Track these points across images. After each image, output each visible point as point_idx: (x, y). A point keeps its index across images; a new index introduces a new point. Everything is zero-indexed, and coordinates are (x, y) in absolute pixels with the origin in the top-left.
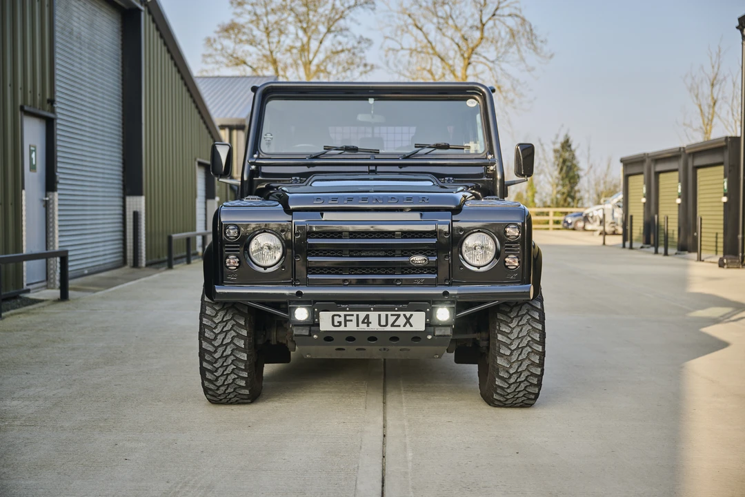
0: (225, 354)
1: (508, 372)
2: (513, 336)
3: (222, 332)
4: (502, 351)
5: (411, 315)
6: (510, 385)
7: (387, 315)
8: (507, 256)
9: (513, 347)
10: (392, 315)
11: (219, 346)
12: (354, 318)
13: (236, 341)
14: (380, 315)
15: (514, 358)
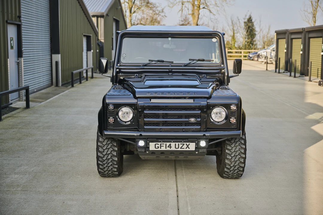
0: (108, 158)
1: (230, 166)
2: (233, 151)
3: (106, 148)
4: (227, 157)
5: (189, 144)
6: (231, 171)
7: (179, 144)
8: (231, 118)
9: (233, 155)
10: (181, 144)
11: (105, 155)
12: (164, 145)
13: (112, 153)
14: (175, 144)
15: (233, 160)
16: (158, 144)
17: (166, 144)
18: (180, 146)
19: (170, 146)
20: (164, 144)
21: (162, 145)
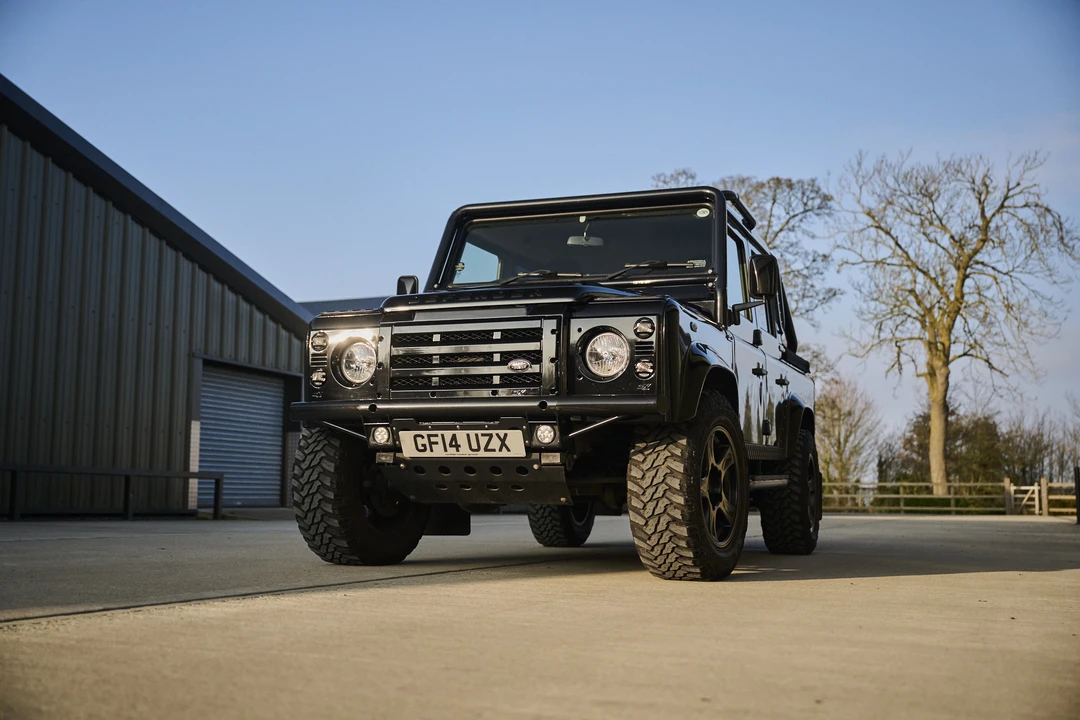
5: (506, 435)
7: (477, 435)
10: (482, 435)
12: (439, 440)
16: (423, 437)
17: (443, 435)
18: (483, 441)
19: (456, 442)
20: (436, 436)
21: (433, 439)
